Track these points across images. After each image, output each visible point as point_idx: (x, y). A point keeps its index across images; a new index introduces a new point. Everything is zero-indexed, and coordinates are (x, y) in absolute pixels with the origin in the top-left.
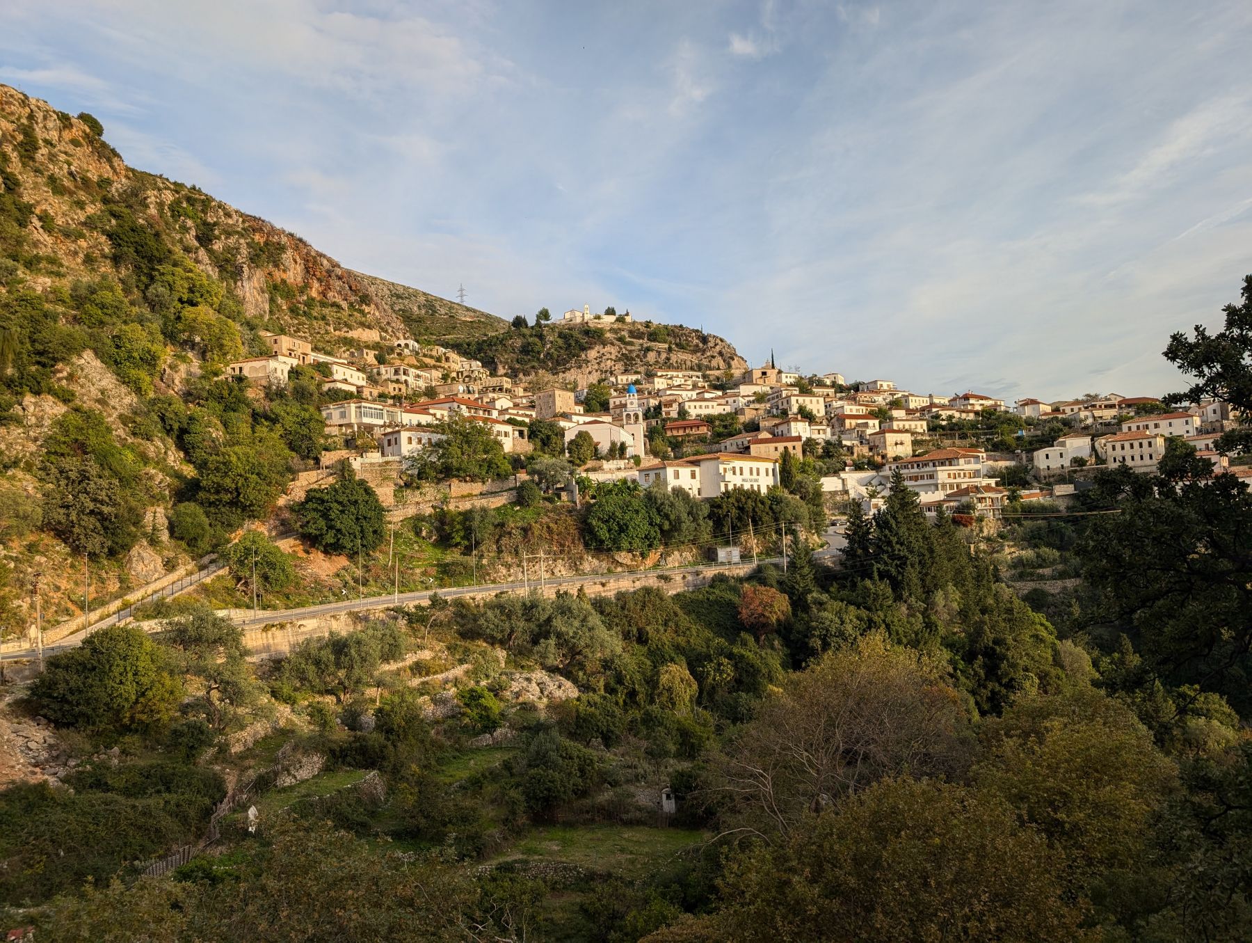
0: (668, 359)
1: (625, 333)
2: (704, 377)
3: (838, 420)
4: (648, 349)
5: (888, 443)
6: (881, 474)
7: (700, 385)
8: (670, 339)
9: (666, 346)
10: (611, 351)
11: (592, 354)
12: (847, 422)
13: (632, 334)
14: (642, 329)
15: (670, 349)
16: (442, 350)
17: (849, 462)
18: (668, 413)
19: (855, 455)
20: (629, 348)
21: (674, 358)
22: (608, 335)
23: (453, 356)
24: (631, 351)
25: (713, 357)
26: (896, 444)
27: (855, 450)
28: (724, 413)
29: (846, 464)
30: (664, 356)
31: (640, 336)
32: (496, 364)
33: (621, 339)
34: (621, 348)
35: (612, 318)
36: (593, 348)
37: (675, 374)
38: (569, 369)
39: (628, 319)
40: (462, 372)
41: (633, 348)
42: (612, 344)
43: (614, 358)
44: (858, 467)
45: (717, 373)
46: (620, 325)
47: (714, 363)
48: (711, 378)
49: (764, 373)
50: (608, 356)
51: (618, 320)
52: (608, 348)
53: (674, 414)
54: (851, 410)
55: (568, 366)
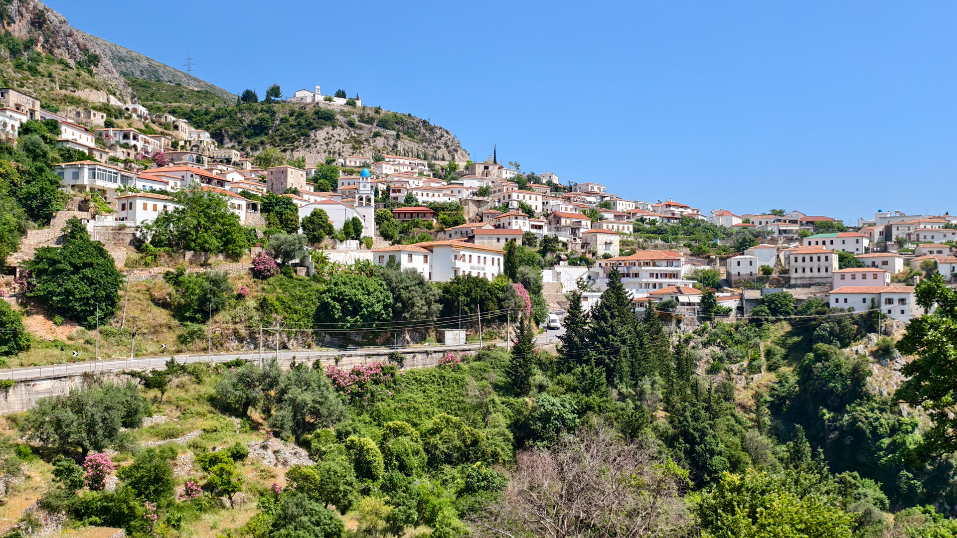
0: (395, 146)
1: (355, 117)
2: (430, 166)
3: (554, 217)
4: (376, 135)
6: (590, 270)
7: (425, 173)
8: (397, 126)
9: (395, 133)
10: (341, 133)
11: (321, 134)
12: (563, 221)
13: (362, 118)
14: (372, 114)
15: (398, 136)
16: (171, 118)
17: (563, 257)
18: (396, 198)
19: (569, 250)
20: (358, 131)
21: (401, 145)
22: (338, 117)
23: (182, 123)
24: (360, 135)
25: (439, 148)
26: (606, 244)
27: (570, 246)
28: (449, 202)
29: (560, 259)
30: (392, 142)
31: (369, 121)
32: (223, 136)
34: (350, 132)
35: (342, 101)
36: (321, 128)
37: (402, 161)
38: (298, 148)
39: (359, 103)
40: (190, 142)
41: (361, 132)
42: (342, 126)
43: (343, 140)
44: (573, 263)
45: (443, 163)
46: (350, 109)
47: (440, 153)
48: (437, 167)
49: (486, 168)
50: (337, 137)
51: (348, 104)
52: (338, 130)
53: (402, 200)
54: (566, 209)
55: (296, 144)
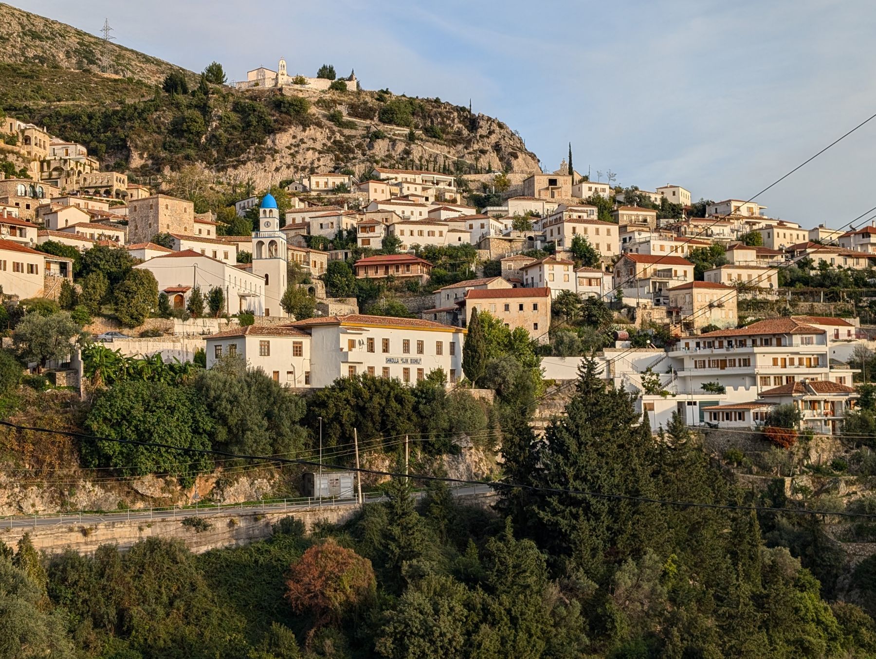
0: (407, 152)
1: (343, 109)
2: (460, 183)
3: (626, 263)
4: (377, 136)
5: (696, 305)
6: (671, 354)
7: (447, 196)
8: (415, 120)
9: (407, 131)
10: (319, 136)
11: (284, 140)
12: (640, 267)
13: (354, 110)
14: (371, 102)
15: (411, 138)
16: (19, 125)
17: (623, 333)
18: (366, 241)
19: (638, 321)
20: (347, 132)
21: (417, 151)
22: (313, 110)
23: (37, 134)
24: (349, 138)
25: (483, 152)
26: (711, 306)
27: (639, 314)
28: (457, 244)
29: (616, 337)
30: (401, 147)
31: (366, 113)
32: (129, 151)
33: (335, 118)
34: (333, 132)
35: (326, 84)
36: (285, 130)
37: (410, 177)
38: (244, 163)
39: (351, 86)
40: (49, 162)
41: (353, 132)
42: (319, 125)
43: (319, 146)
44: (637, 341)
45: (484, 178)
46: (336, 95)
47: (483, 162)
48: (472, 186)
49: (553, 182)
50: (310, 144)
51: (333, 87)
52: (312, 131)
53: (376, 244)
54: (662, 248)
55: (243, 156)
